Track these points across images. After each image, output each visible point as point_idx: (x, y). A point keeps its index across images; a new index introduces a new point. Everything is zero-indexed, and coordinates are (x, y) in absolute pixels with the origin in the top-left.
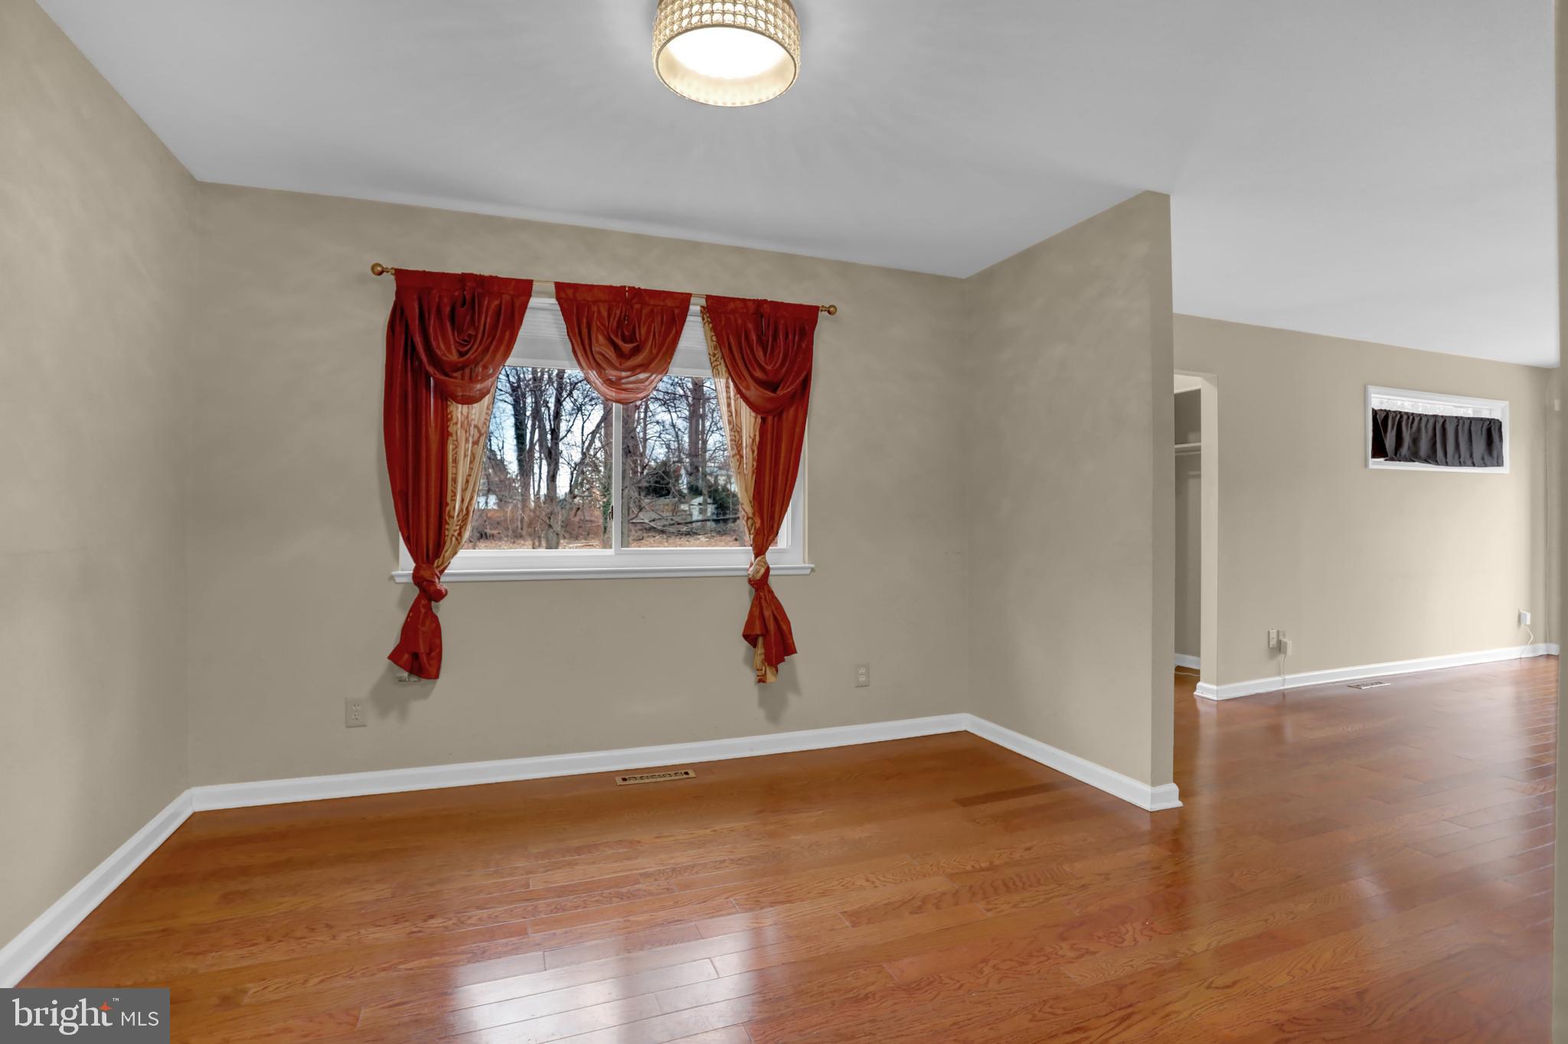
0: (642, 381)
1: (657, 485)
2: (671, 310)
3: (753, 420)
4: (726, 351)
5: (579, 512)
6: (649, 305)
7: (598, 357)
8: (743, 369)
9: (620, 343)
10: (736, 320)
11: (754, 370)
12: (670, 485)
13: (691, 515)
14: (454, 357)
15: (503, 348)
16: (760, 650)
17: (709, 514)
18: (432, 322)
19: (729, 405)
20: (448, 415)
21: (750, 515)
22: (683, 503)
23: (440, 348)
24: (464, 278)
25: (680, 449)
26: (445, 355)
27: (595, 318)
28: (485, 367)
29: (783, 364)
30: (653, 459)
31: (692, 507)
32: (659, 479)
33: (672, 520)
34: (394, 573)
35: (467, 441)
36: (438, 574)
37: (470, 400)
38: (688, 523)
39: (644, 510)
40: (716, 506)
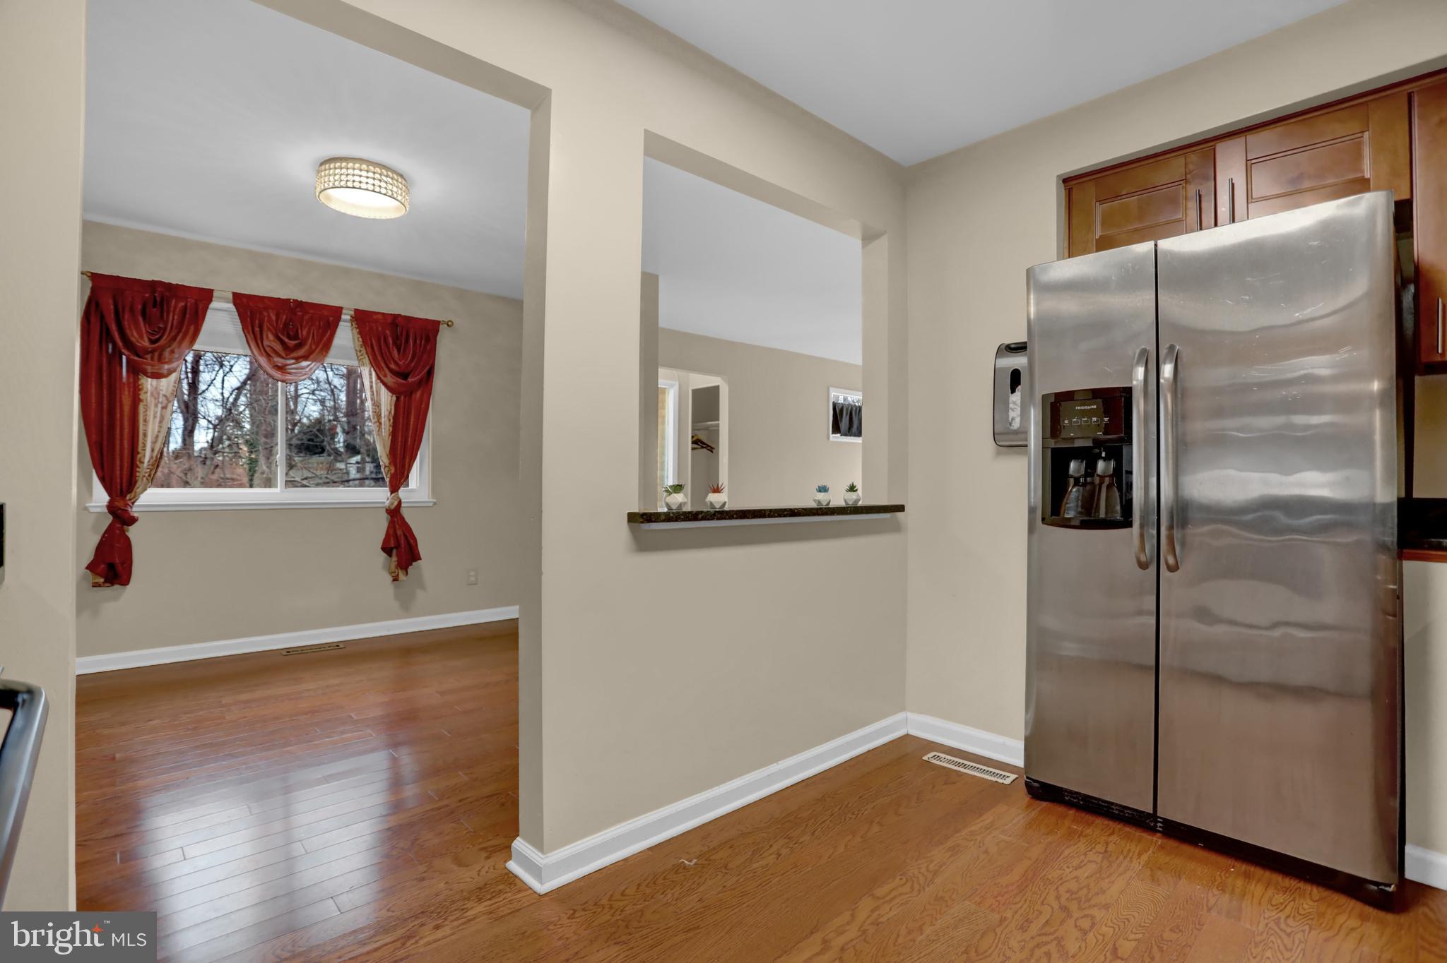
0: (303, 368)
1: (311, 443)
2: (326, 319)
3: (390, 398)
4: (369, 350)
5: (218, 470)
6: (309, 313)
7: (268, 349)
8: (383, 364)
9: (286, 340)
10: (377, 328)
11: (390, 363)
12: (325, 443)
13: (348, 473)
14: (146, 343)
15: (188, 338)
16: (394, 558)
17: (367, 473)
18: (126, 317)
19: (371, 387)
20: (139, 385)
21: (387, 464)
22: (340, 461)
23: (134, 336)
24: (154, 285)
25: (336, 408)
26: (138, 341)
27: (266, 321)
28: (172, 352)
29: (412, 361)
30: (305, 416)
31: (348, 465)
32: (312, 437)
33: (326, 478)
34: (87, 505)
35: (156, 406)
36: (131, 504)
37: (158, 376)
38: (344, 481)
39: (295, 468)
40: (375, 464)
